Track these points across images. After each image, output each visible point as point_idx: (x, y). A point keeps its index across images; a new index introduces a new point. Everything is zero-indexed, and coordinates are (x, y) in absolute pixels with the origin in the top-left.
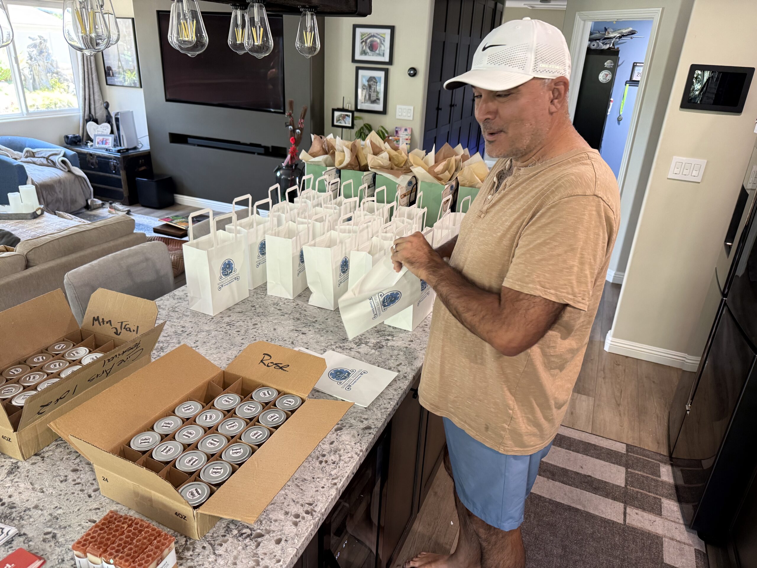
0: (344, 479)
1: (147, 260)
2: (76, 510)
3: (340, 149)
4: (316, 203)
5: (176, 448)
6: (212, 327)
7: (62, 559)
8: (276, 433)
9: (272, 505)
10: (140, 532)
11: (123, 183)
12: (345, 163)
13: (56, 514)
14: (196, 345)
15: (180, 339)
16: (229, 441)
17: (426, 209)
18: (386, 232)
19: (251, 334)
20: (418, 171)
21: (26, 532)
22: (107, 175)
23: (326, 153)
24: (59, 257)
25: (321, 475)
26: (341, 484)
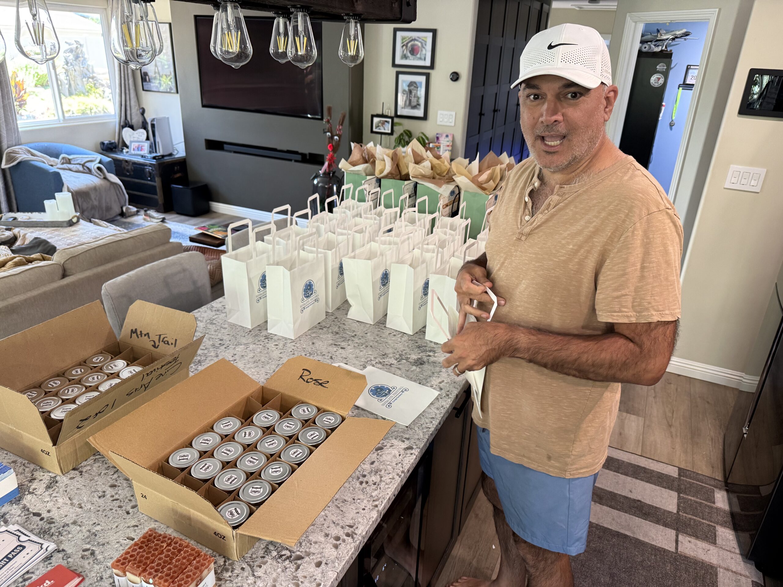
0: (386, 501)
1: (184, 270)
2: (114, 527)
3: (381, 157)
4: (356, 214)
5: (215, 465)
6: (250, 340)
7: (100, 577)
8: (316, 451)
9: (313, 527)
10: (179, 551)
11: (158, 190)
12: (385, 173)
13: (94, 531)
14: (234, 358)
15: (218, 353)
16: (268, 459)
17: (469, 220)
18: (428, 244)
19: (290, 348)
20: (461, 180)
21: (64, 548)
22: (143, 181)
23: (366, 162)
24: (95, 267)
25: (362, 497)
26: (382, 507)
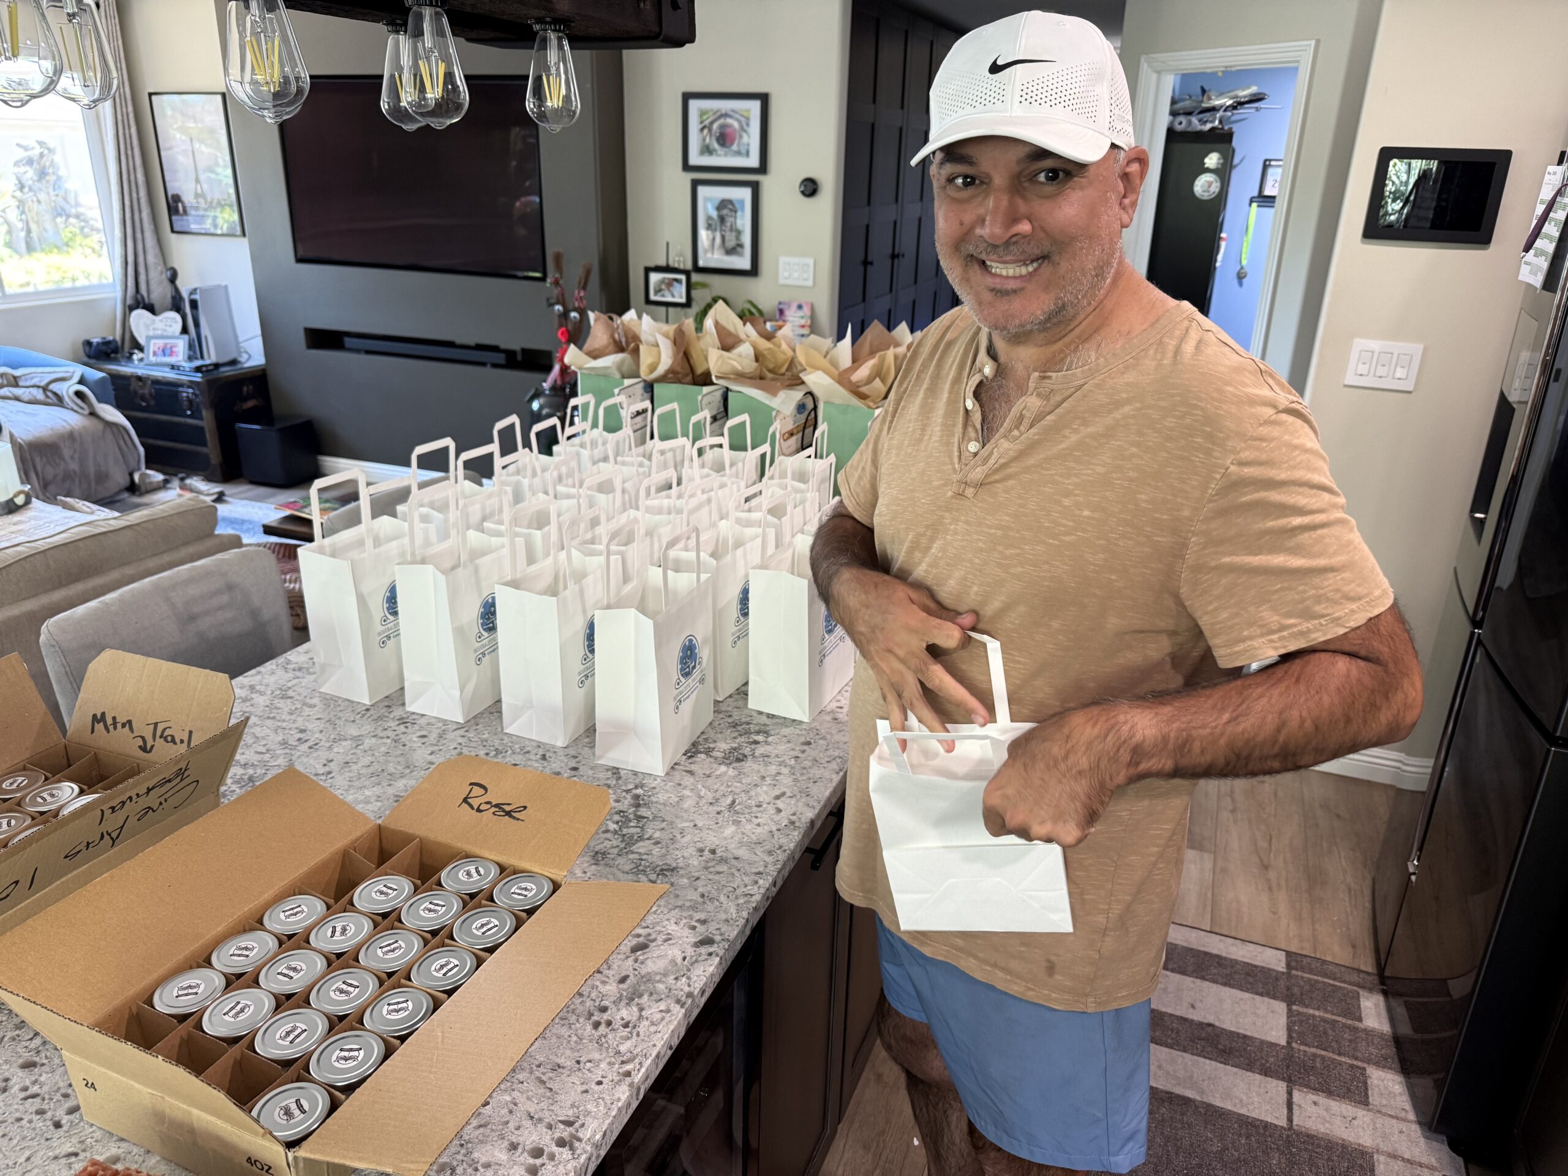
0: (649, 1061)
1: (230, 588)
2: (23, 1159)
3: (651, 339)
4: (602, 456)
5: (259, 1004)
6: (367, 728)
8: (491, 960)
9: (481, 1130)
11: (208, 436)
12: (661, 369)
14: (327, 769)
15: (294, 758)
16: (381, 984)
17: (833, 459)
18: (749, 511)
19: (453, 740)
20: (817, 380)
22: (176, 419)
23: (620, 348)
24: (46, 591)
25: (596, 1056)
26: (641, 1074)
